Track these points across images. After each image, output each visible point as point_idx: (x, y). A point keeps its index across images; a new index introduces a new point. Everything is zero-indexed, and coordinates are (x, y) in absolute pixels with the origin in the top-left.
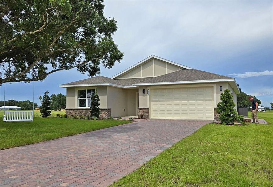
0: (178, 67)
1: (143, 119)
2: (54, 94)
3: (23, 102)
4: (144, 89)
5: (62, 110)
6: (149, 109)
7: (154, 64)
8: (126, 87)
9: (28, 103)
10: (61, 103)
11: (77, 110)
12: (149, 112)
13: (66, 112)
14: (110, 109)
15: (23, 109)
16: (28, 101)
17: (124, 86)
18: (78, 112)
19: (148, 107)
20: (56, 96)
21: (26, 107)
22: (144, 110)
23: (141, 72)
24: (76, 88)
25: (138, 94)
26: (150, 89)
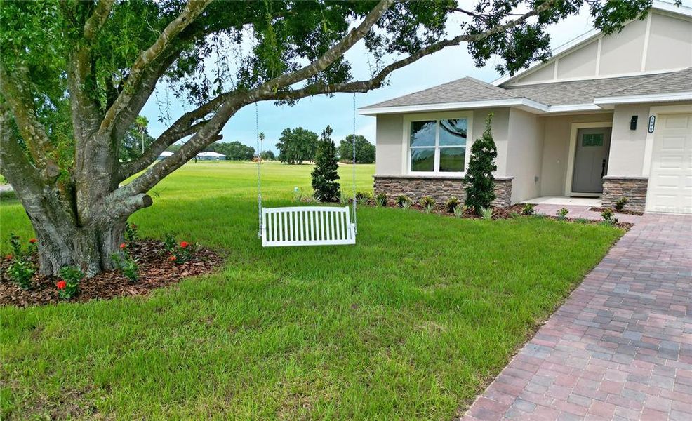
1: (622, 212)
2: (289, 129)
3: (229, 145)
4: (636, 116)
5: (304, 162)
6: (646, 180)
7: (648, 32)
8: (555, 109)
9: (238, 146)
10: (303, 148)
11: (407, 182)
12: (645, 191)
13: (375, 186)
14: (510, 180)
15: (230, 159)
16: (237, 143)
17: (549, 106)
18: (409, 187)
19: (644, 175)
20: (292, 132)
21: (235, 154)
22: (625, 185)
23: (596, 63)
24: (405, 116)
25: (579, 130)
26: (659, 115)
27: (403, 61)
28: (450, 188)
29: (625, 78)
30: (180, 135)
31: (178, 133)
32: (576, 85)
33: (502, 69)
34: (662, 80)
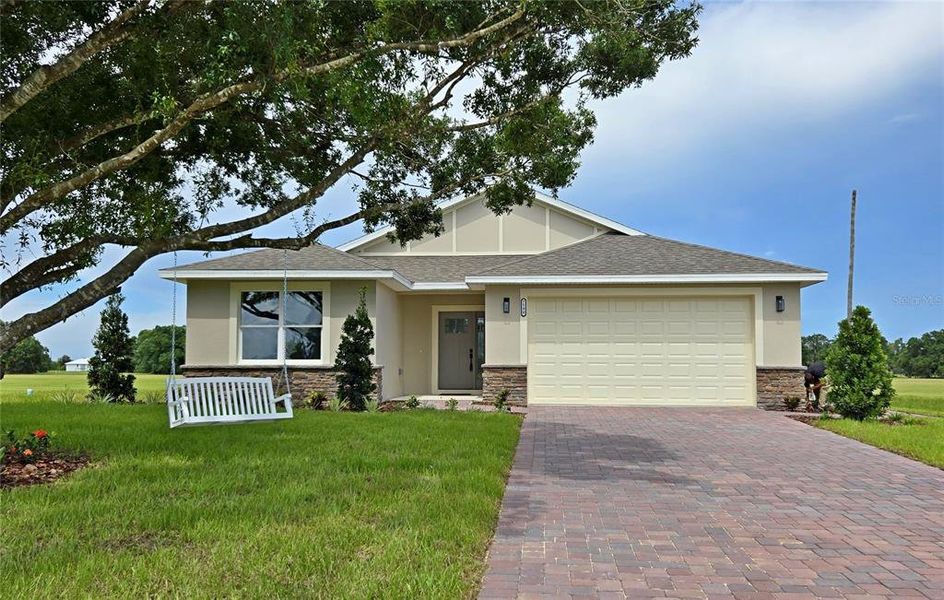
0: (591, 224)
4: (509, 296)
6: (525, 368)
8: (418, 286)
12: (525, 381)
14: (380, 371)
17: (412, 283)
19: (523, 363)
22: (505, 374)
23: (452, 236)
24: (232, 284)
25: (440, 313)
26: (529, 298)
27: (338, 222)
28: (303, 381)
29: (484, 257)
30: (27, 286)
31: (26, 283)
32: (434, 261)
33: (393, 237)
34: (527, 262)
